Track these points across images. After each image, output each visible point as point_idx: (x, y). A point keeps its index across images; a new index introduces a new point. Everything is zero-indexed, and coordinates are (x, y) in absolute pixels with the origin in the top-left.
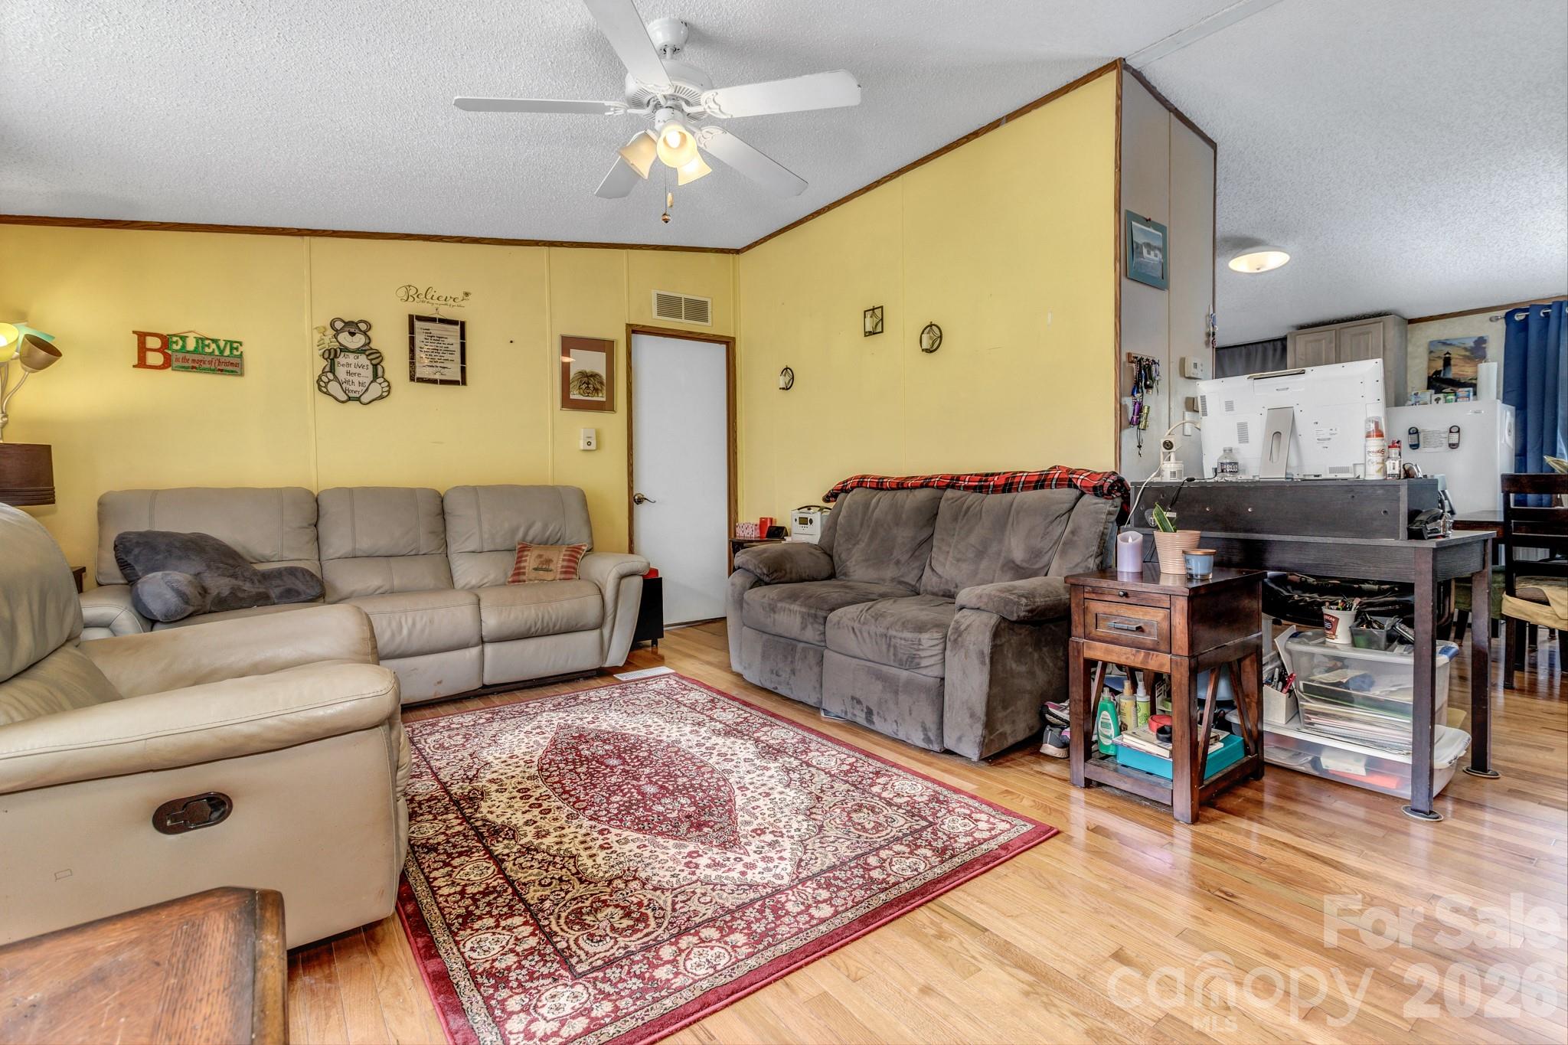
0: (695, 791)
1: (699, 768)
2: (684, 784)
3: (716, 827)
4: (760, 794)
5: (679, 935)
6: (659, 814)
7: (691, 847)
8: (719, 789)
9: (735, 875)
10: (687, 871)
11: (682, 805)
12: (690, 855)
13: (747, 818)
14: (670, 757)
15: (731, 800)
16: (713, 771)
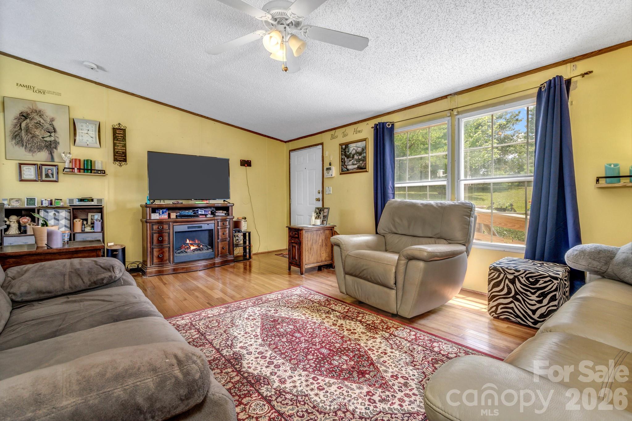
0: (277, 334)
1: (276, 348)
2: (283, 337)
3: (268, 320)
4: (249, 333)
5: (277, 299)
6: (290, 324)
7: (277, 315)
8: (267, 335)
9: (263, 309)
10: (277, 309)
11: (282, 328)
12: (277, 313)
13: (257, 324)
14: (294, 355)
15: (262, 330)
16: (270, 345)
